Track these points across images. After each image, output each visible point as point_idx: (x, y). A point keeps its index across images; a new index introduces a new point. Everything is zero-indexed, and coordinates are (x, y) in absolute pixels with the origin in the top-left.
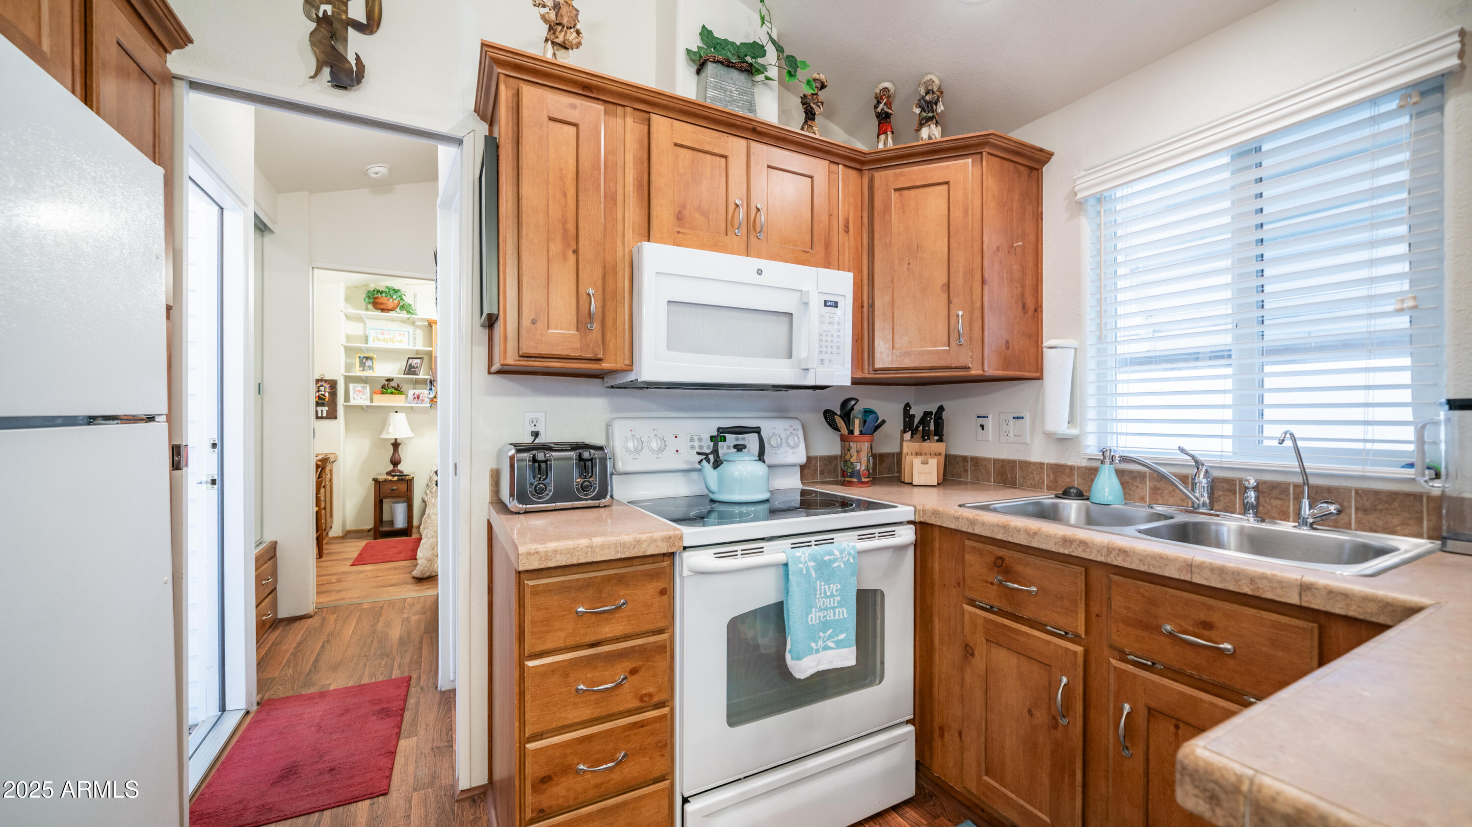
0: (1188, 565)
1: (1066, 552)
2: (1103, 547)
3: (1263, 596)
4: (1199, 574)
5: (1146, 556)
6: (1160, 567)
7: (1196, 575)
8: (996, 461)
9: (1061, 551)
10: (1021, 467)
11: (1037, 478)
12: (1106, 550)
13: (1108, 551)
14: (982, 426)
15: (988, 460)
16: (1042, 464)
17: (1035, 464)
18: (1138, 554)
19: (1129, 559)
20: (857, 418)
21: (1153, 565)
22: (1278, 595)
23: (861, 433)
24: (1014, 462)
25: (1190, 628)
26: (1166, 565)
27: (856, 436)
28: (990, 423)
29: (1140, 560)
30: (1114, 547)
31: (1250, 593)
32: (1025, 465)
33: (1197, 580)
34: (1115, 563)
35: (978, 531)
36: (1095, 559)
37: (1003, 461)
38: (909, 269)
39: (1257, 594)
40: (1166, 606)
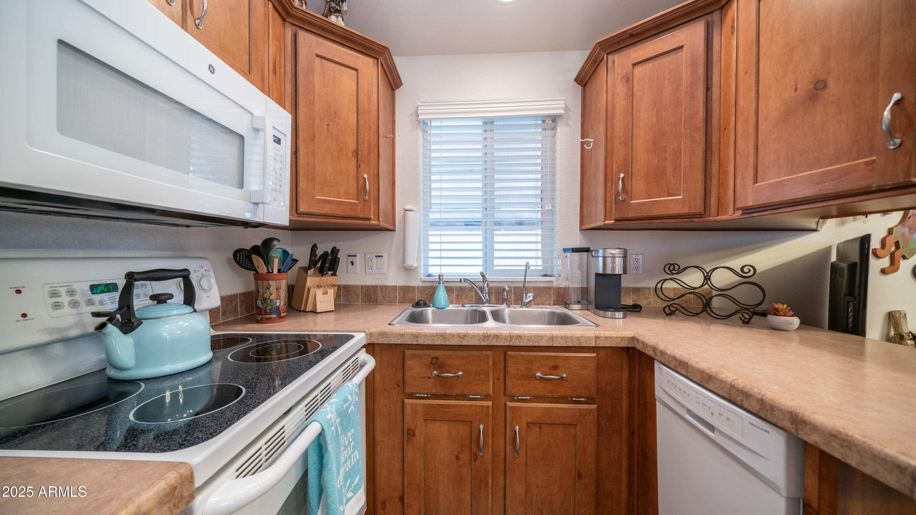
0: (551, 337)
1: (486, 344)
2: (507, 336)
3: (582, 346)
4: (556, 341)
5: (531, 337)
6: (538, 341)
7: (555, 342)
8: (363, 287)
9: (483, 344)
10: (381, 290)
11: (392, 296)
12: (509, 338)
13: (510, 338)
14: (352, 263)
15: (357, 287)
16: (395, 287)
17: (390, 287)
18: (527, 336)
19: (522, 341)
20: (276, 257)
21: (535, 341)
22: (588, 344)
23: (279, 271)
24: (376, 287)
25: (548, 371)
26: (540, 340)
27: (276, 275)
28: (358, 260)
29: (528, 340)
30: (514, 335)
31: (577, 345)
32: (384, 288)
33: (555, 344)
34: (515, 344)
35: (421, 342)
36: (503, 345)
37: (369, 286)
38: (328, 129)
39: (580, 345)
40: (536, 363)
